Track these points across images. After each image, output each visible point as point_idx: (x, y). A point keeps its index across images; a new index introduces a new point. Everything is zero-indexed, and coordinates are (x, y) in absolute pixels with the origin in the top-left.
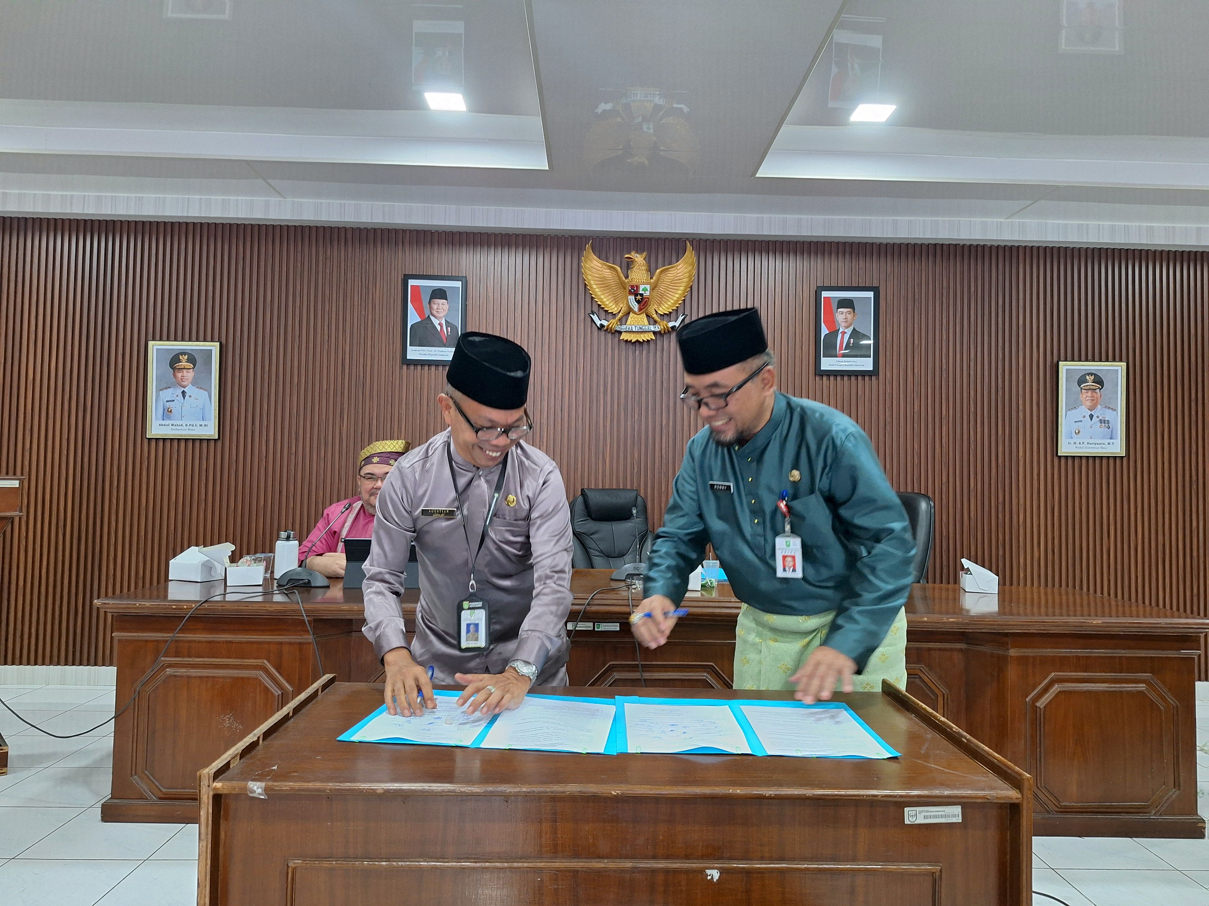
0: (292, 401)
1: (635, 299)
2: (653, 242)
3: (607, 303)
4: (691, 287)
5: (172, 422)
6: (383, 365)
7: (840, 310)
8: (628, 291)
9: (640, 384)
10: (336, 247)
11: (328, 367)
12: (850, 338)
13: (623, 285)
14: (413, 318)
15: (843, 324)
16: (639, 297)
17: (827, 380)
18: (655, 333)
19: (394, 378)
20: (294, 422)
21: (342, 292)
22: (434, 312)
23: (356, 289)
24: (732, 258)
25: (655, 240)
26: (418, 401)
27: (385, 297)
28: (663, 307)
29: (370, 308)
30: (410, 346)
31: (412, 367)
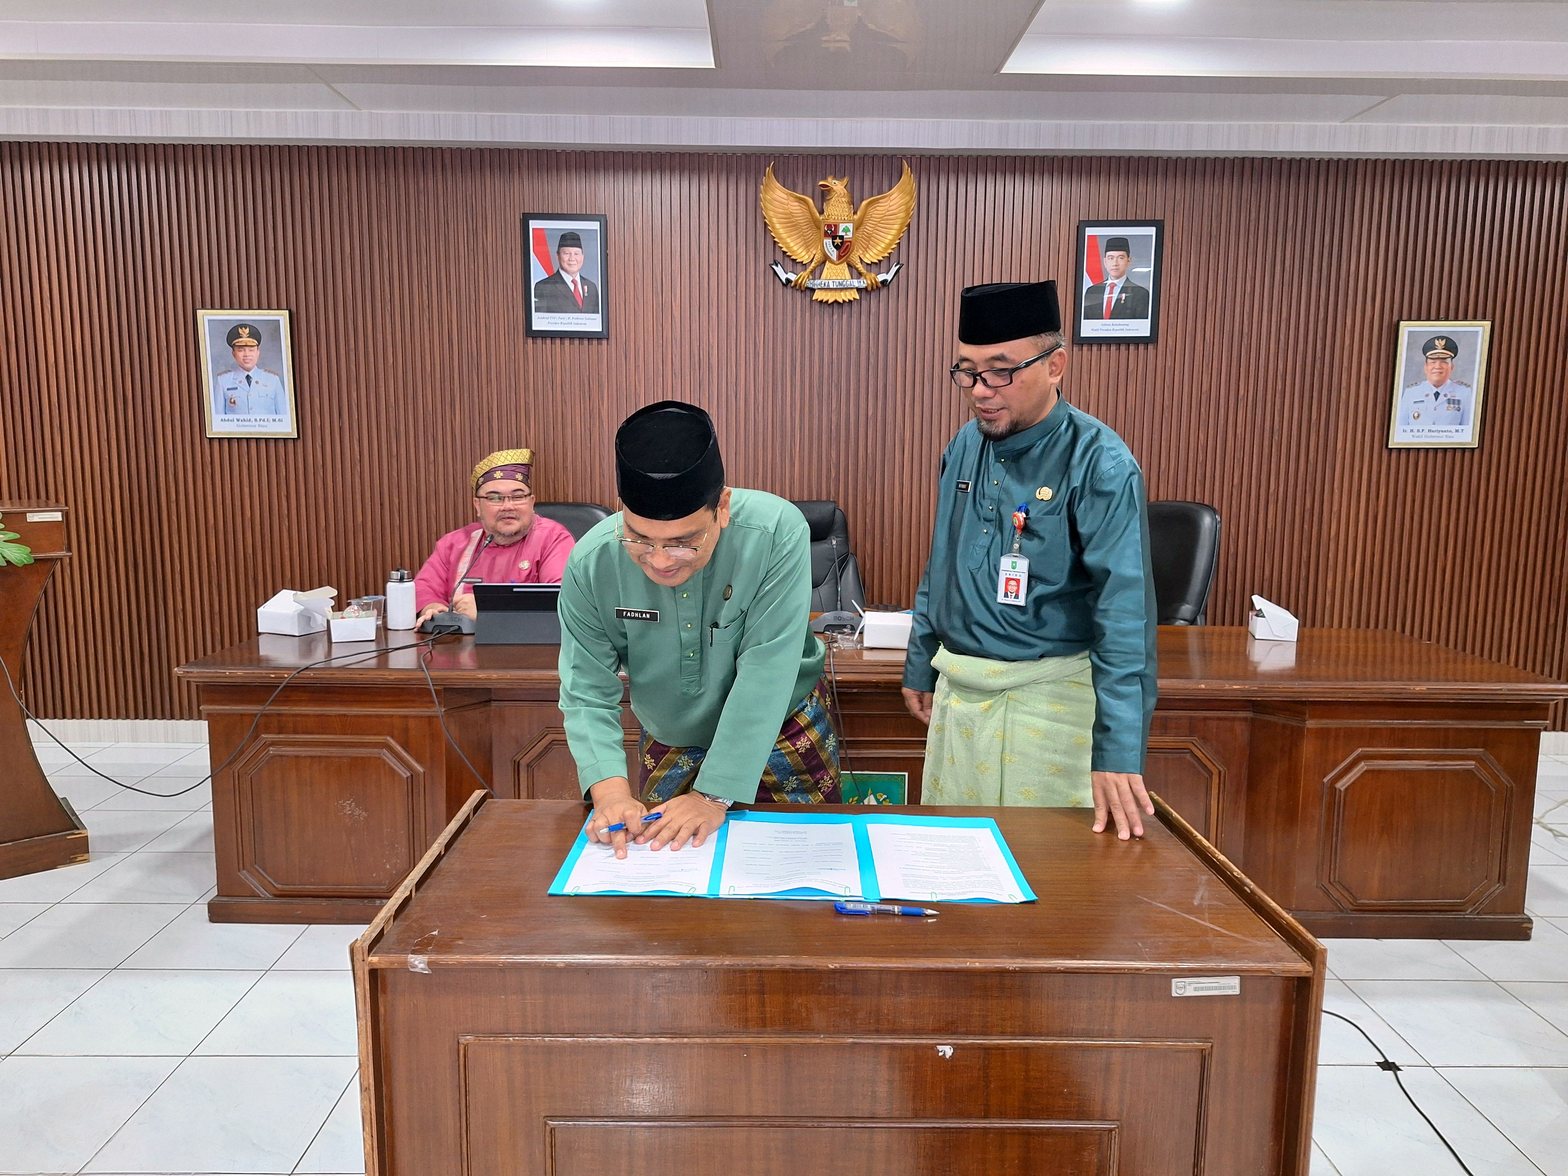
0: (388, 386)
1: (833, 243)
2: (857, 159)
3: (795, 248)
4: (909, 225)
5: (236, 417)
6: (502, 339)
7: (1109, 253)
8: (823, 232)
9: (839, 359)
10: (430, 175)
11: (431, 342)
12: (1121, 292)
13: (816, 224)
14: (538, 274)
15: (1113, 273)
16: (838, 241)
17: (1088, 350)
18: (859, 290)
19: (516, 353)
20: (392, 415)
21: (442, 237)
22: (565, 266)
23: (461, 234)
24: (965, 183)
25: (860, 158)
26: (549, 386)
27: (499, 244)
28: (871, 253)
29: (481, 261)
30: (536, 311)
31: (539, 341)
